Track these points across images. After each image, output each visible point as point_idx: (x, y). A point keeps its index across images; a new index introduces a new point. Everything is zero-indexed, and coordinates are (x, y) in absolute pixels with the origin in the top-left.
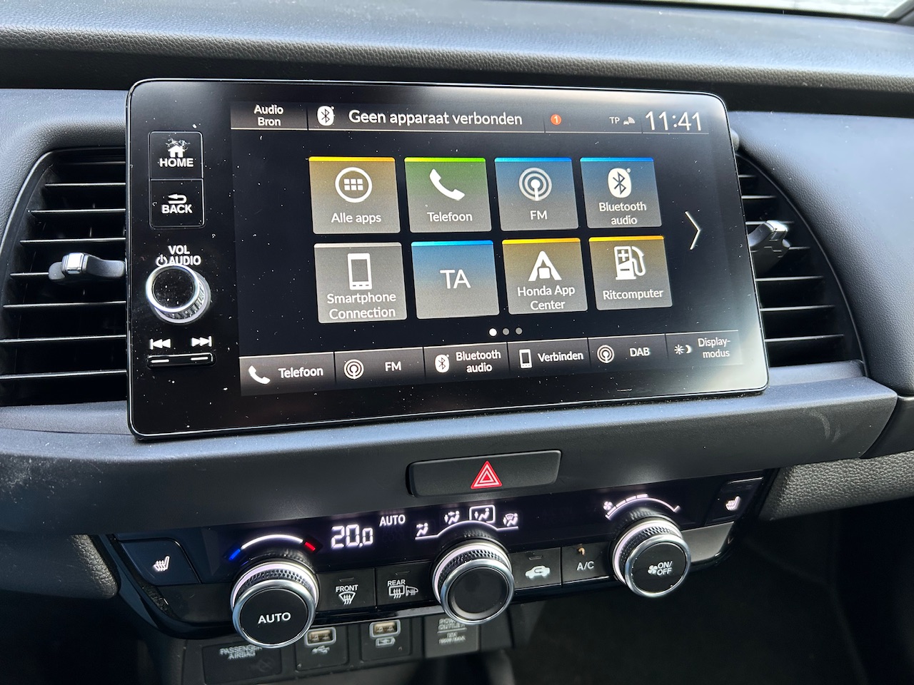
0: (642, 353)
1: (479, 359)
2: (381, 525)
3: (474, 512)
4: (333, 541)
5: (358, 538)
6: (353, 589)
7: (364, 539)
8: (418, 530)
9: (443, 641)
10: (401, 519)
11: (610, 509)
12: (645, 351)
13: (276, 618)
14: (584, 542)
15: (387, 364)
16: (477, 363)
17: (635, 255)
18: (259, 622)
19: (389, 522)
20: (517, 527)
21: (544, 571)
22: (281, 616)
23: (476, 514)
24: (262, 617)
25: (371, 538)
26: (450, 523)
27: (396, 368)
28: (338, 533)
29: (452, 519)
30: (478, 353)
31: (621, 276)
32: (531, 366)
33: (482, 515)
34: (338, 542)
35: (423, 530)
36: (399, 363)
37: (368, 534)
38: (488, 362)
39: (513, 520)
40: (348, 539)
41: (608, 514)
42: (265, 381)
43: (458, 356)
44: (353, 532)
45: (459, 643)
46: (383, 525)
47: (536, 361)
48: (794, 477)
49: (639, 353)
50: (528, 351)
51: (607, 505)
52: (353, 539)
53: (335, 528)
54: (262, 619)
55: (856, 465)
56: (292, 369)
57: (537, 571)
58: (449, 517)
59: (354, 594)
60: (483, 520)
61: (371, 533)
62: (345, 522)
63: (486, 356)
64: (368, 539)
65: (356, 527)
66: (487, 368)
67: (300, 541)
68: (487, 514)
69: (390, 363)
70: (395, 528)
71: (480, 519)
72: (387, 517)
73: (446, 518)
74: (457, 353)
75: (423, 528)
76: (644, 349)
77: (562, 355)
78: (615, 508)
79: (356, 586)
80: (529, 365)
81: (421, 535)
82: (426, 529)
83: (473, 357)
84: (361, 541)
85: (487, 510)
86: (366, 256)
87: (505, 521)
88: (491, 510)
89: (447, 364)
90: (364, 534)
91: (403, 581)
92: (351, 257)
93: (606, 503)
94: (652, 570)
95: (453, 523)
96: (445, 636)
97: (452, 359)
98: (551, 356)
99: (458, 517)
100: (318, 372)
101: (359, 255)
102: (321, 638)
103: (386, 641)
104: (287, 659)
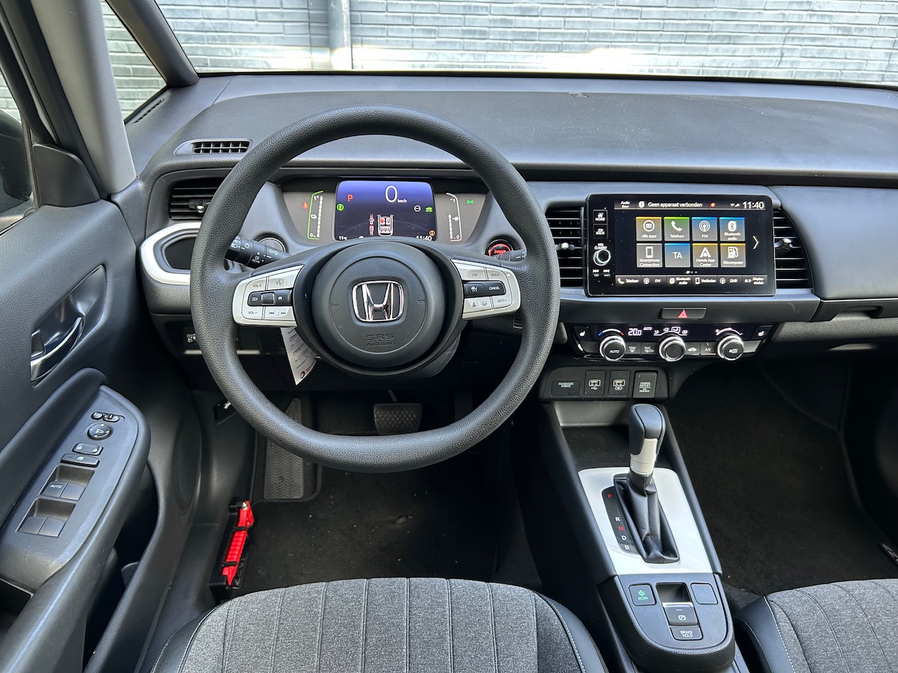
3: (673, 329)
4: (629, 333)
5: (637, 333)
9: (641, 391)
10: (650, 329)
11: (718, 332)
14: (709, 341)
15: (656, 280)
16: (682, 281)
17: (735, 250)
19: (647, 329)
20: (686, 335)
21: (694, 350)
28: (631, 331)
30: (683, 278)
31: (730, 257)
32: (699, 283)
33: (675, 331)
34: (631, 333)
36: (659, 280)
38: (687, 281)
39: (686, 332)
41: (717, 334)
42: (623, 283)
43: (677, 279)
44: (635, 331)
45: (647, 393)
47: (701, 282)
48: (784, 326)
49: (733, 281)
50: (698, 279)
52: (635, 333)
53: (630, 329)
54: (611, 352)
55: (808, 324)
56: (630, 280)
57: (692, 349)
59: (634, 349)
61: (641, 332)
62: (633, 328)
63: (686, 279)
64: (640, 334)
65: (636, 329)
66: (686, 283)
67: (620, 331)
70: (648, 331)
73: (664, 330)
75: (656, 332)
76: (735, 280)
77: (709, 280)
78: (720, 332)
79: (636, 347)
81: (656, 334)
82: (658, 332)
83: (681, 279)
85: (677, 329)
86: (651, 248)
87: (683, 332)
88: (679, 329)
90: (639, 332)
91: (650, 347)
92: (647, 248)
93: (717, 330)
94: (731, 351)
96: (642, 389)
98: (705, 280)
99: (668, 330)
100: (637, 281)
101: (650, 247)
102: (594, 384)
103: (619, 388)
104: (581, 390)
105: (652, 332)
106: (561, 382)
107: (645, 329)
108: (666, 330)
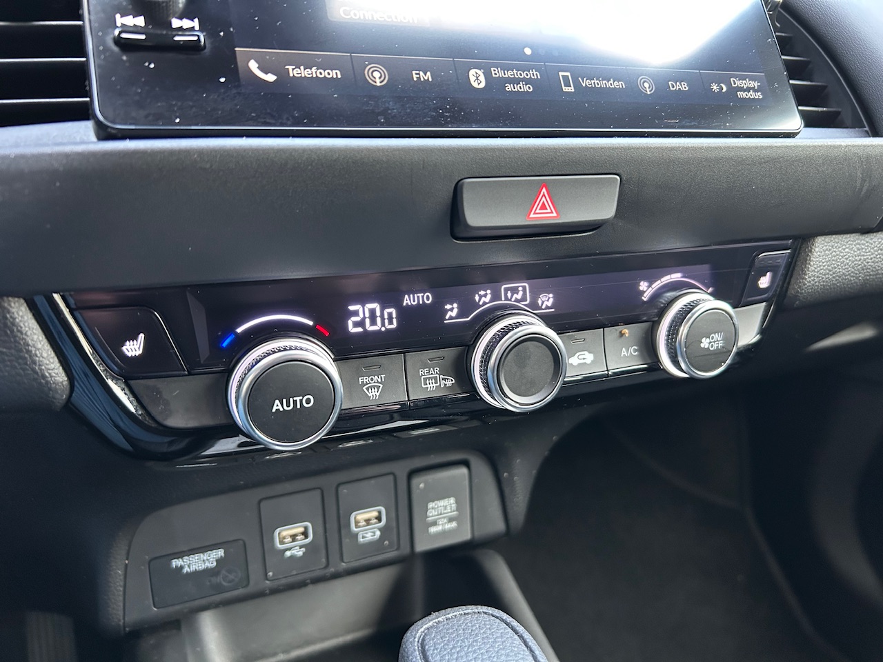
0: (680, 87)
1: (517, 77)
2: (404, 304)
3: (506, 290)
4: (350, 323)
5: (379, 320)
6: (379, 380)
7: (386, 321)
8: (447, 311)
9: (433, 530)
10: (426, 298)
12: (683, 86)
13: (295, 402)
14: (627, 322)
15: (414, 72)
16: (515, 81)
18: (274, 410)
19: (414, 301)
20: (553, 310)
21: (589, 357)
22: (301, 401)
23: (509, 294)
24: (277, 402)
25: (395, 320)
26: (481, 303)
27: (426, 78)
28: (356, 313)
29: (483, 299)
30: (515, 72)
32: (573, 90)
33: (515, 296)
34: (356, 324)
35: (452, 311)
36: (429, 74)
37: (390, 315)
38: (528, 81)
39: (548, 301)
40: (368, 321)
41: (645, 295)
42: (271, 78)
43: (493, 72)
44: (372, 312)
45: (451, 532)
46: (407, 304)
47: (577, 85)
48: (817, 253)
49: (678, 88)
50: (568, 74)
51: (643, 286)
52: (373, 322)
53: (352, 308)
54: (277, 406)
55: (867, 242)
56: (302, 68)
57: (580, 357)
58: (481, 297)
59: (381, 386)
60: (517, 300)
61: (394, 315)
62: (363, 299)
63: (524, 75)
64: (391, 322)
65: (375, 306)
66: (528, 88)
67: (311, 323)
68: (521, 293)
69: (418, 72)
70: (421, 308)
71: (513, 299)
72: (411, 296)
73: (477, 298)
74: (492, 69)
75: (452, 310)
76: (682, 83)
77: (604, 82)
78: (650, 289)
79: (383, 376)
80: (571, 89)
81: (451, 318)
82: (456, 311)
83: (509, 74)
84: (383, 325)
85: (520, 289)
87: (540, 302)
88: (524, 288)
89: (482, 78)
90: (386, 316)
91: (437, 370)
93: (642, 283)
94: (705, 343)
95: (485, 303)
96: (435, 523)
97: (488, 75)
98: (593, 81)
99: (489, 297)
100: (335, 74)
102: (294, 537)
103: (369, 535)
104: (255, 567)
105: (436, 310)
106: (180, 555)
107: (408, 301)
108: (484, 298)
